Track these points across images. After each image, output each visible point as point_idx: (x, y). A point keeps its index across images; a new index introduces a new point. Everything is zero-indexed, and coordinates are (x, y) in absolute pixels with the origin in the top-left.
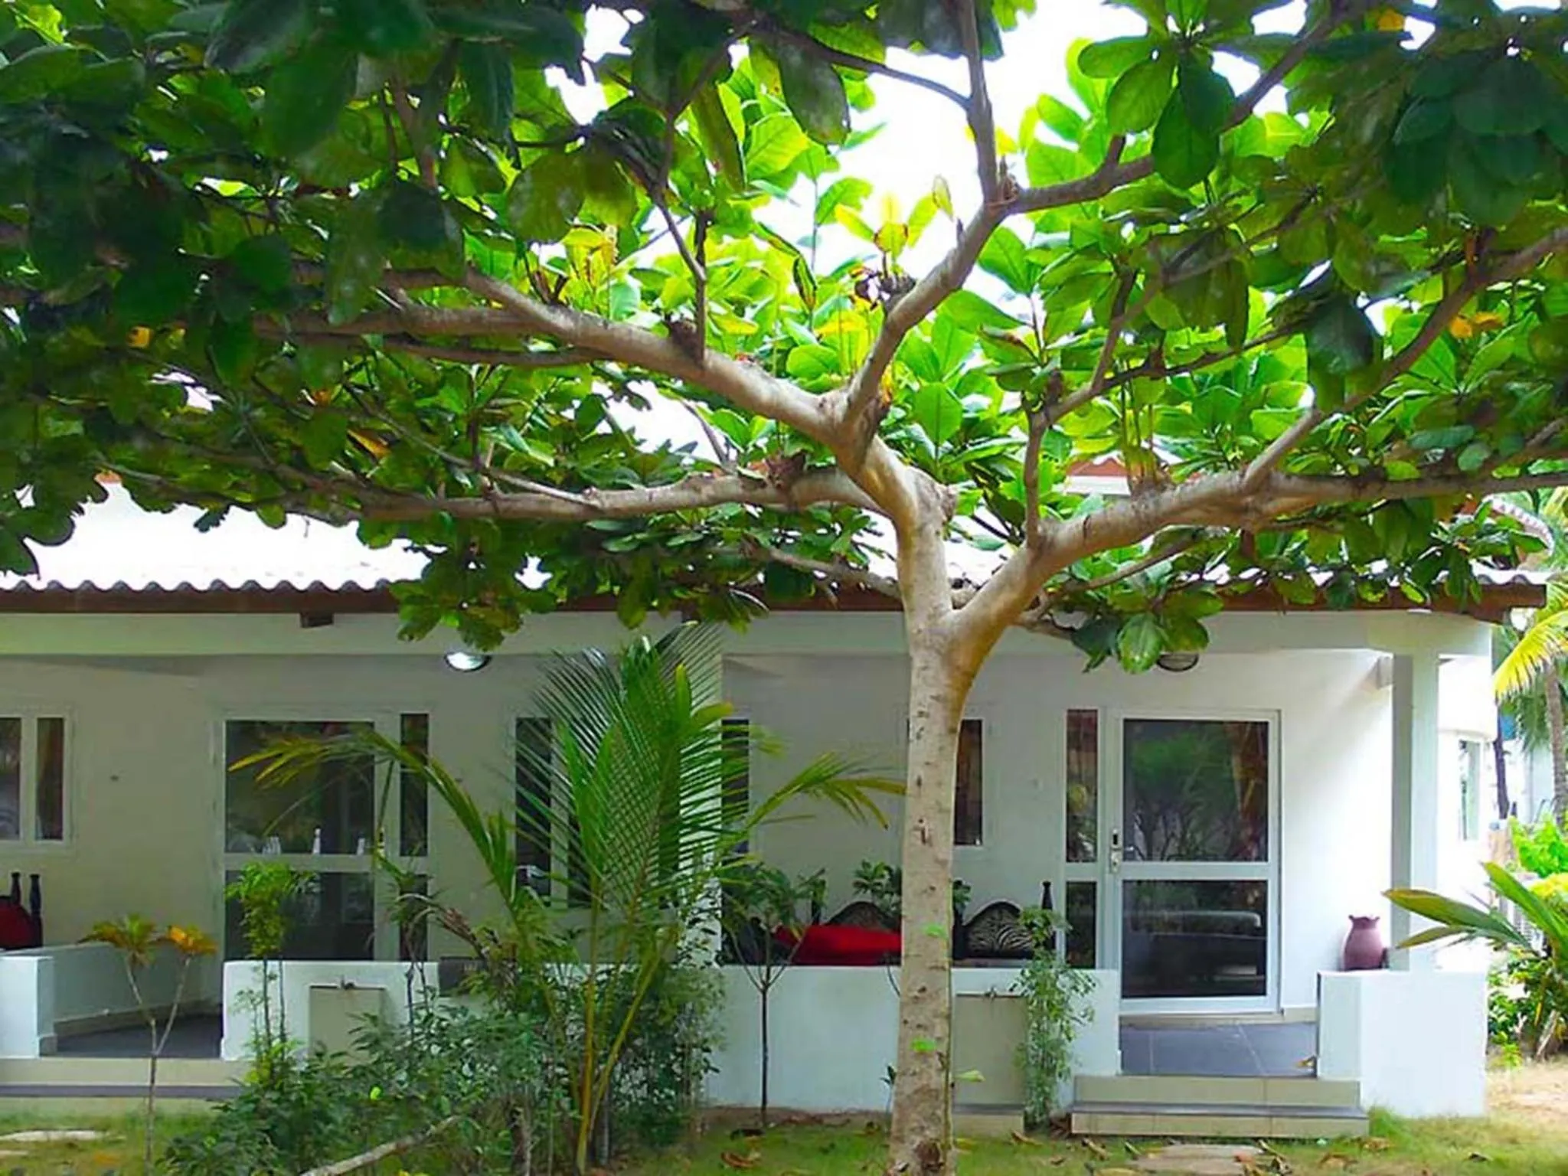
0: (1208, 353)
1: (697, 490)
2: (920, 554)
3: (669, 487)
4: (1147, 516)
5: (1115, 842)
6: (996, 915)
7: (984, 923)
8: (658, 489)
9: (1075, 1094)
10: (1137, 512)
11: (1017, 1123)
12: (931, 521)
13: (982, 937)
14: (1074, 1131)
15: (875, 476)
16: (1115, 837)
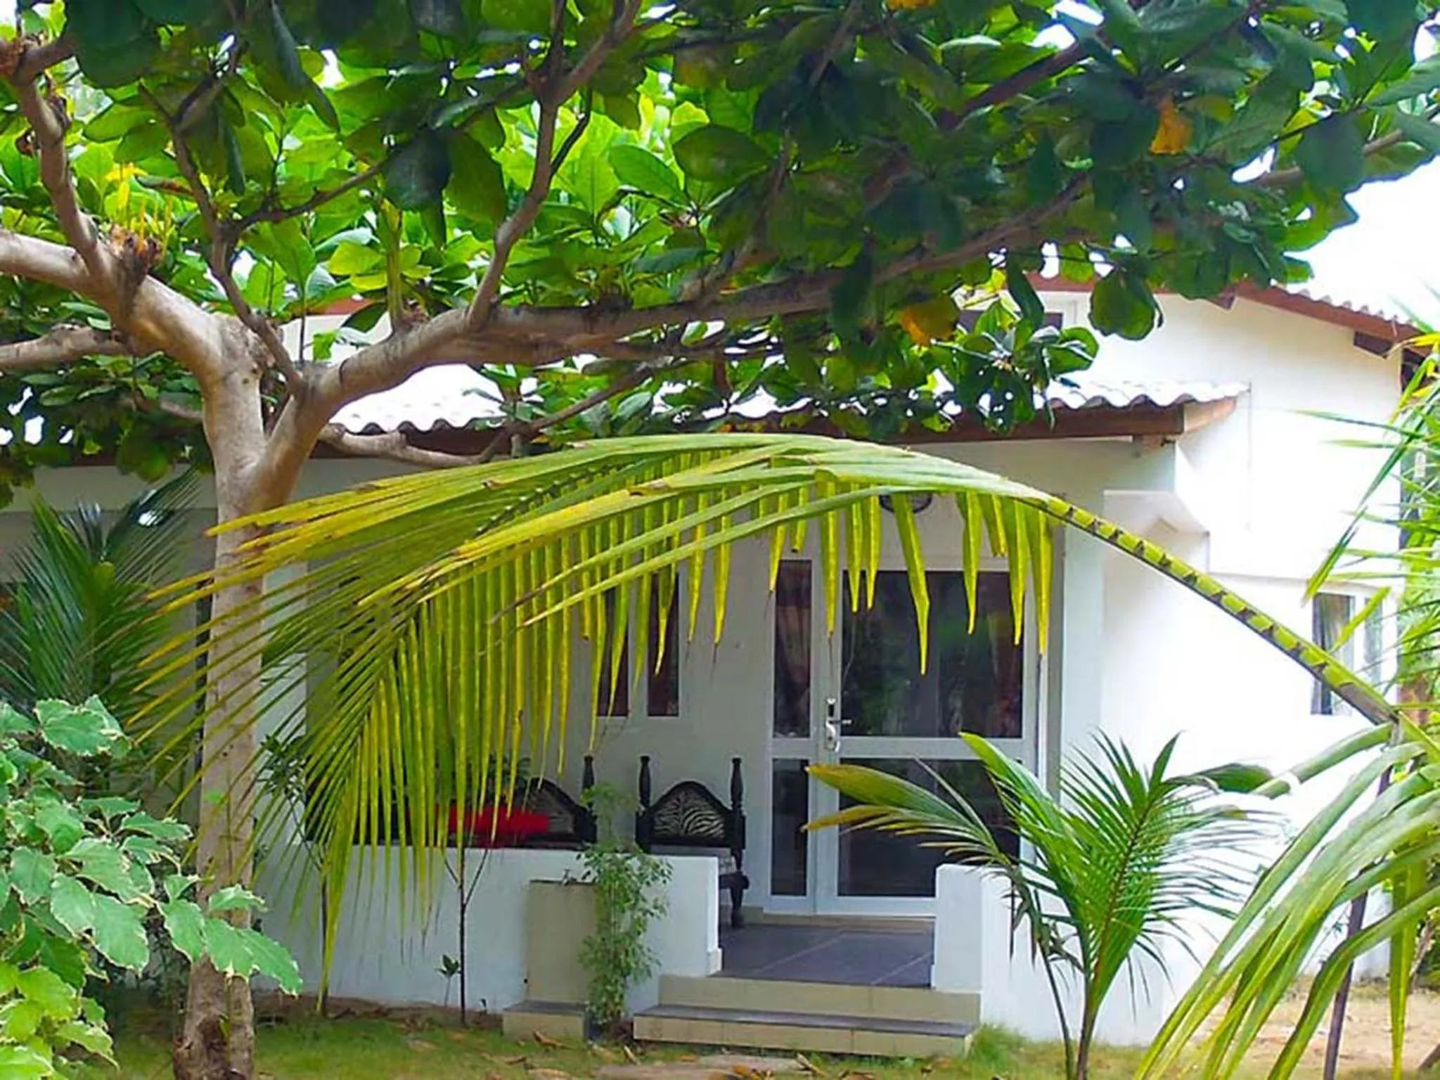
0: (318, 193)
1: (59, 343)
2: (226, 405)
3: (34, 342)
4: (395, 359)
5: (831, 714)
6: (681, 796)
7: (669, 805)
8: (26, 344)
9: (660, 998)
10: (387, 355)
11: (576, 1024)
12: (236, 370)
13: (667, 821)
14: (636, 1037)
15: (151, 326)
16: (832, 708)
